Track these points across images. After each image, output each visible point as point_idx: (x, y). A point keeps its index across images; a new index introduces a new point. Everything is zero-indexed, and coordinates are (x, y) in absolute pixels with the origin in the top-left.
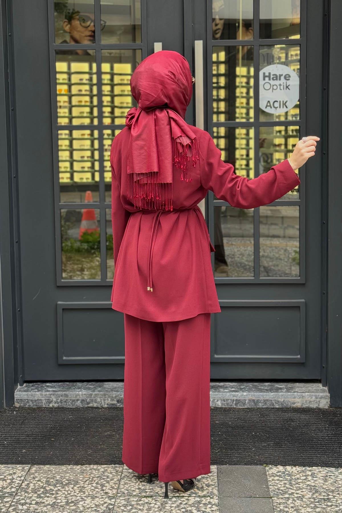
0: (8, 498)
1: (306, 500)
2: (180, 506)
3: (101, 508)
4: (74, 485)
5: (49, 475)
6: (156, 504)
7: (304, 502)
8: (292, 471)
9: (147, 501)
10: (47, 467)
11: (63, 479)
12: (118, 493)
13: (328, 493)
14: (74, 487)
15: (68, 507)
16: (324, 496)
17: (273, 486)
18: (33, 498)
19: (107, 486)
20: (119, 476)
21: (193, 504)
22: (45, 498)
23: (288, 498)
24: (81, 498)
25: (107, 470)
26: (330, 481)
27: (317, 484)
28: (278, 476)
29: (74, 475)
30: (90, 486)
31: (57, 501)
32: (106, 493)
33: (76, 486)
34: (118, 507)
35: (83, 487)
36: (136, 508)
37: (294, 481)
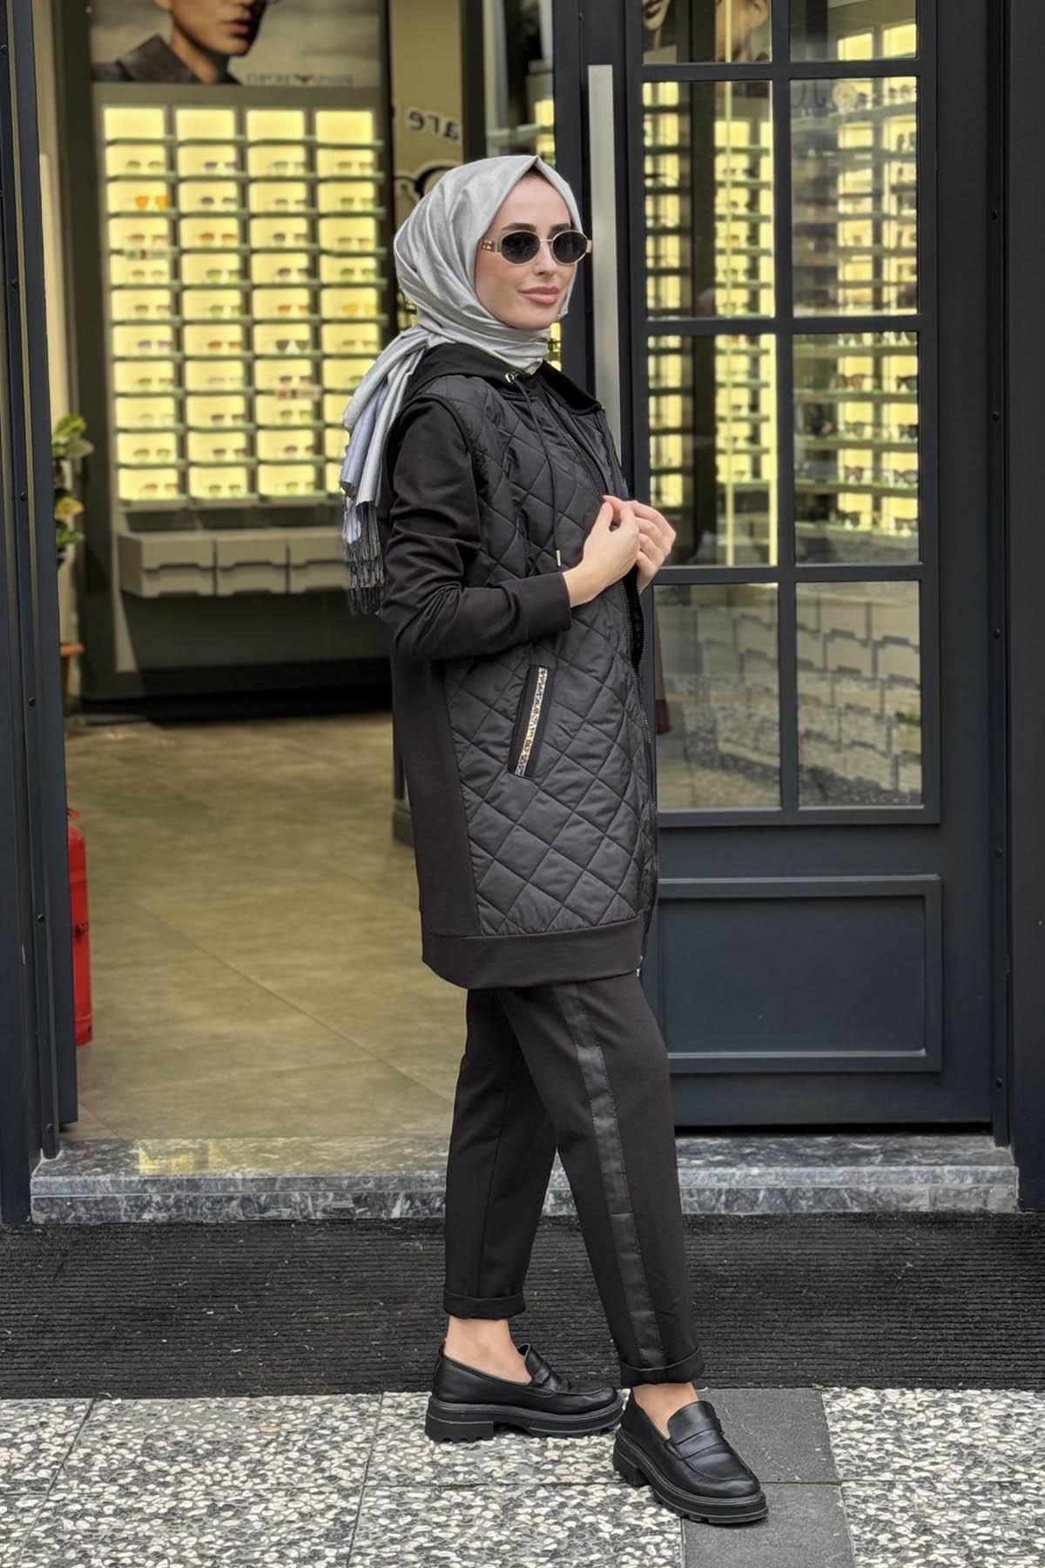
0: (28, 1499)
1: (945, 1486)
2: (559, 1513)
3: (317, 1523)
4: (230, 1457)
5: (152, 1427)
6: (485, 1508)
7: (939, 1493)
8: (904, 1404)
9: (459, 1500)
10: (145, 1406)
11: (195, 1437)
12: (367, 1478)
13: (1012, 1466)
14: (229, 1463)
15: (215, 1522)
16: (1000, 1474)
17: (845, 1447)
18: (107, 1497)
19: (332, 1459)
20: (368, 1428)
21: (599, 1505)
22: (143, 1498)
23: (891, 1485)
24: (255, 1495)
25: (331, 1410)
26: (1019, 1431)
27: (980, 1440)
28: (858, 1418)
29: (230, 1426)
30: (279, 1457)
31: (181, 1506)
32: (332, 1478)
33: (235, 1460)
34: (370, 1520)
35: (259, 1461)
36: (425, 1522)
37: (909, 1433)
